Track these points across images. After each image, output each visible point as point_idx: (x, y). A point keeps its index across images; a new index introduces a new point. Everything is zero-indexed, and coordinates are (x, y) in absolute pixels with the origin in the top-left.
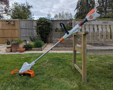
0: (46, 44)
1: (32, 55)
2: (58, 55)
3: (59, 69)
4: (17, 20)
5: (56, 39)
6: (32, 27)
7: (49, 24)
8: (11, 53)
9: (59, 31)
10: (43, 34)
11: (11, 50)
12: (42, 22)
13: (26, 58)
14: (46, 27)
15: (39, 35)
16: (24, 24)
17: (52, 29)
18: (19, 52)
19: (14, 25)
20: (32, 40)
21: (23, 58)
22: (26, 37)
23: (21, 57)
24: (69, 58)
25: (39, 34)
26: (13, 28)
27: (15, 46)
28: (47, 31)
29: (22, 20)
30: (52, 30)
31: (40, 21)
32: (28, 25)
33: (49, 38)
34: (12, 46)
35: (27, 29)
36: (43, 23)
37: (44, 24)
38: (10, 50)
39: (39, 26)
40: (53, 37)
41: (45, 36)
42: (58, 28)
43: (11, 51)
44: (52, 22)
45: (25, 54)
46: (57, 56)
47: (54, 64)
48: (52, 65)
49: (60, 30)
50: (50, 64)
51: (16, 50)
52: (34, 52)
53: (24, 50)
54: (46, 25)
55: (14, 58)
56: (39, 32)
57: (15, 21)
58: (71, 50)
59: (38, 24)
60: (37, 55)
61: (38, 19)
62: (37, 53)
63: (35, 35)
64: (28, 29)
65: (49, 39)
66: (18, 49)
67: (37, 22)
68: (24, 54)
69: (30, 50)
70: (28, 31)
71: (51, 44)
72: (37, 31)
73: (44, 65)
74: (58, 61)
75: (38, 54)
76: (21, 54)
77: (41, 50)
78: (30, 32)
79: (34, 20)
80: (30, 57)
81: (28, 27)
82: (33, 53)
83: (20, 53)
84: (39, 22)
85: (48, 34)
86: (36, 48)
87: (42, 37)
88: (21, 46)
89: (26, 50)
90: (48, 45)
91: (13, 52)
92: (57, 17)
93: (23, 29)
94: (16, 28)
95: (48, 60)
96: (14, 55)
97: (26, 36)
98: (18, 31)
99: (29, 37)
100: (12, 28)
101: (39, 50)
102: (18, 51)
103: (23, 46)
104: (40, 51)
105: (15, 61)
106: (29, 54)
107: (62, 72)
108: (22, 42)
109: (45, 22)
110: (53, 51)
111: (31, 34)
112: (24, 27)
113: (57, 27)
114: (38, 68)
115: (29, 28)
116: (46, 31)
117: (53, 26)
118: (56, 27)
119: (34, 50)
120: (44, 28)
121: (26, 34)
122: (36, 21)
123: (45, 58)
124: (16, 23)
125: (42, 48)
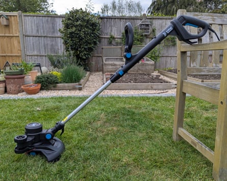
0: (88, 73)
1: (60, 102)
2: (125, 102)
3: (140, 141)
4: (15, 13)
5: (110, 62)
6: (54, 32)
7: (94, 25)
8: (6, 96)
9: (117, 44)
10: (79, 49)
11: (6, 88)
12: (78, 21)
13: (47, 110)
14: (88, 34)
15: (72, 52)
16: (32, 24)
17: (100, 39)
18: (24, 93)
19: (7, 26)
20: (55, 64)
21: (39, 111)
22: (39, 57)
23: (33, 107)
24: (153, 110)
25: (70, 49)
26: (7, 35)
27: (14, 78)
28: (90, 44)
29: (28, 14)
30: (100, 42)
31: (71, 18)
32: (43, 26)
33: (94, 59)
34: (6, 78)
35: (41, 37)
36: (79, 23)
37: (81, 26)
38: (3, 89)
39: (70, 31)
40: (104, 58)
41: (85, 55)
42: (115, 37)
43: (6, 91)
44: (100, 20)
45: (43, 99)
46: (122, 105)
47: (121, 126)
48: (118, 131)
49: (119, 41)
50: (112, 126)
51: (17, 88)
52: (63, 95)
53: (37, 88)
54: (87, 27)
55: (15, 110)
56: (71, 46)
57: (9, 17)
58: (149, 89)
59: (67, 26)
60: (72, 103)
61: (67, 14)
62: (70, 97)
63: (60, 51)
64: (43, 38)
65: (94, 63)
66: (22, 87)
67: (64, 19)
68: (38, 99)
69: (52, 88)
70: (44, 43)
71: (98, 73)
72: (66, 43)
73: (97, 129)
74: (129, 117)
75: (74, 98)
76: (33, 100)
77: (80, 89)
78: (47, 44)
79: (56, 16)
80: (57, 108)
81: (42, 31)
82: (62, 98)
83: (29, 96)
84: (69, 19)
85: (91, 50)
86: (66, 84)
87: (78, 57)
88: (30, 78)
89: (42, 89)
90: (91, 76)
91: (11, 94)
92: (107, 10)
93: (31, 38)
94: (12, 33)
95: (103, 114)
96: (15, 100)
97: (38, 54)
98: (19, 42)
99: (48, 55)
100: (3, 35)
101: (74, 89)
102: (23, 91)
103: (35, 79)
104: (78, 91)
105: (20, 118)
106: (52, 98)
107: (151, 151)
108: (31, 70)
109: (84, 20)
110: (108, 90)
111: (51, 49)
112: (32, 32)
113: (113, 34)
114: (82, 137)
115: (45, 35)
116: (87, 43)
117: (102, 32)
118: (109, 34)
119: (63, 90)
120: (82, 34)
121: (40, 50)
122: (61, 17)
123: (95, 110)
124: (13, 22)
125: (81, 85)
